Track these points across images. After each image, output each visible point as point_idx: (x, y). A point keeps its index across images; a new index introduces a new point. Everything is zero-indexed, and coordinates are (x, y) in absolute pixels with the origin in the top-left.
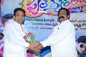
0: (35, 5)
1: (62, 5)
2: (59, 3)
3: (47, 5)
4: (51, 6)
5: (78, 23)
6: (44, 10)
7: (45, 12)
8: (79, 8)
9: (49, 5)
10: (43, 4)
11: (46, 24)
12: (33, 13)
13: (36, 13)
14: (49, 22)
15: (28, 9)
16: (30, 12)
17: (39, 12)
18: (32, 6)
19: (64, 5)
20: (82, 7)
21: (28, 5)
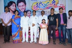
0: (36, 6)
1: (45, 6)
2: (44, 5)
3: (40, 6)
4: (42, 7)
6: (39, 8)
9: (41, 6)
10: (39, 6)
13: (37, 9)
15: (34, 8)
18: (35, 7)
19: (46, 6)
20: (52, 7)
21: (34, 6)
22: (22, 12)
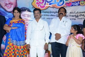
5: (76, 14)
6: (50, 4)
7: (51, 6)
8: (77, 2)
9: (54, 1)
11: (51, 15)
12: (41, 7)
14: (53, 14)
16: (38, 6)
17: (46, 6)
18: (41, 1)
22: (7, 13)
